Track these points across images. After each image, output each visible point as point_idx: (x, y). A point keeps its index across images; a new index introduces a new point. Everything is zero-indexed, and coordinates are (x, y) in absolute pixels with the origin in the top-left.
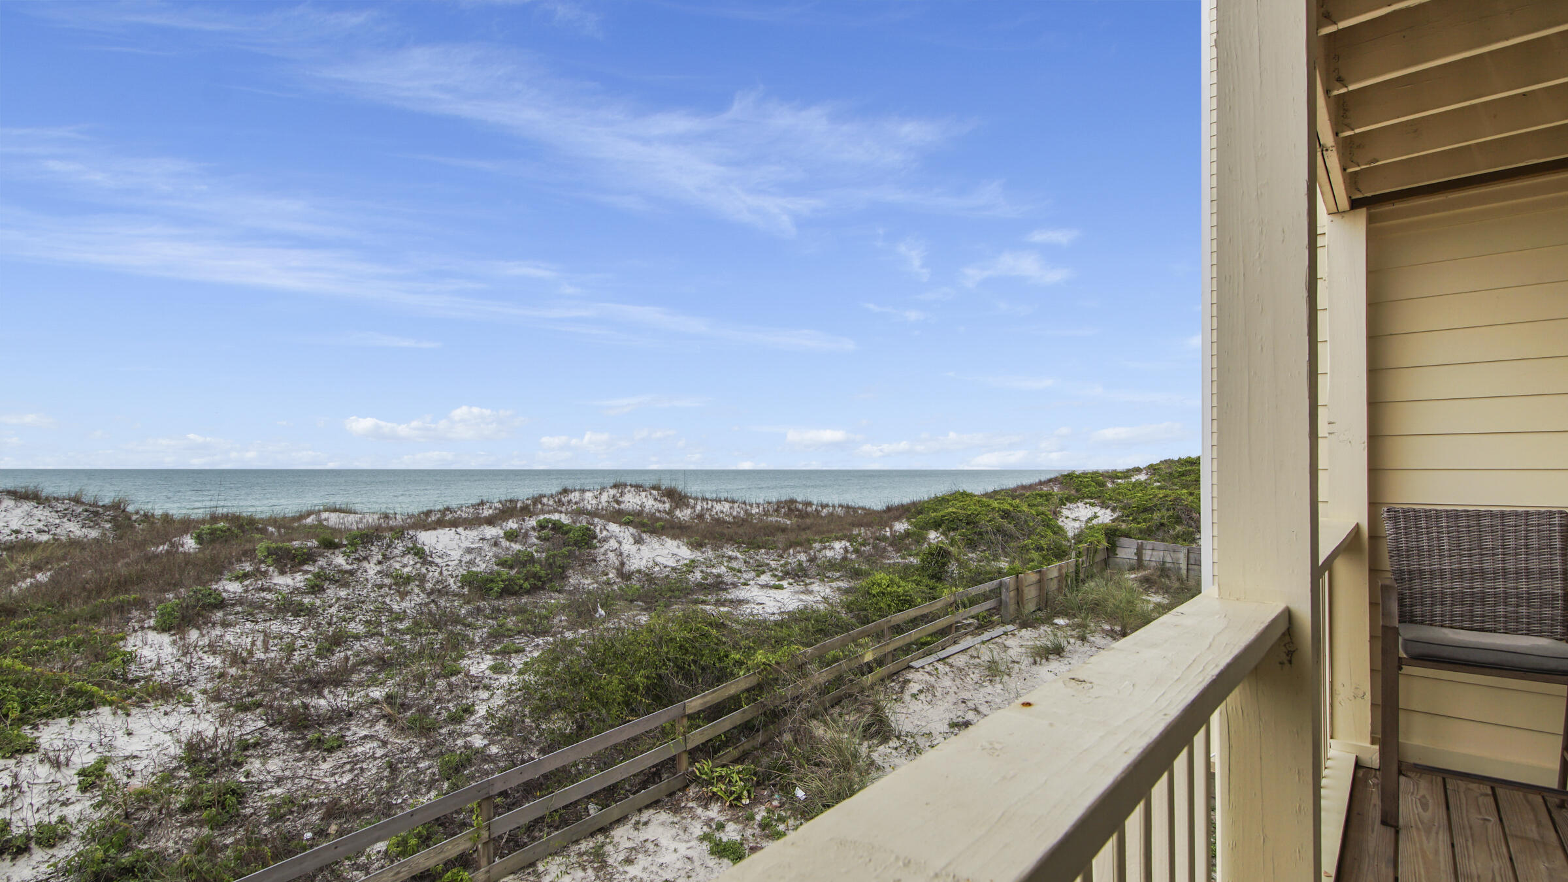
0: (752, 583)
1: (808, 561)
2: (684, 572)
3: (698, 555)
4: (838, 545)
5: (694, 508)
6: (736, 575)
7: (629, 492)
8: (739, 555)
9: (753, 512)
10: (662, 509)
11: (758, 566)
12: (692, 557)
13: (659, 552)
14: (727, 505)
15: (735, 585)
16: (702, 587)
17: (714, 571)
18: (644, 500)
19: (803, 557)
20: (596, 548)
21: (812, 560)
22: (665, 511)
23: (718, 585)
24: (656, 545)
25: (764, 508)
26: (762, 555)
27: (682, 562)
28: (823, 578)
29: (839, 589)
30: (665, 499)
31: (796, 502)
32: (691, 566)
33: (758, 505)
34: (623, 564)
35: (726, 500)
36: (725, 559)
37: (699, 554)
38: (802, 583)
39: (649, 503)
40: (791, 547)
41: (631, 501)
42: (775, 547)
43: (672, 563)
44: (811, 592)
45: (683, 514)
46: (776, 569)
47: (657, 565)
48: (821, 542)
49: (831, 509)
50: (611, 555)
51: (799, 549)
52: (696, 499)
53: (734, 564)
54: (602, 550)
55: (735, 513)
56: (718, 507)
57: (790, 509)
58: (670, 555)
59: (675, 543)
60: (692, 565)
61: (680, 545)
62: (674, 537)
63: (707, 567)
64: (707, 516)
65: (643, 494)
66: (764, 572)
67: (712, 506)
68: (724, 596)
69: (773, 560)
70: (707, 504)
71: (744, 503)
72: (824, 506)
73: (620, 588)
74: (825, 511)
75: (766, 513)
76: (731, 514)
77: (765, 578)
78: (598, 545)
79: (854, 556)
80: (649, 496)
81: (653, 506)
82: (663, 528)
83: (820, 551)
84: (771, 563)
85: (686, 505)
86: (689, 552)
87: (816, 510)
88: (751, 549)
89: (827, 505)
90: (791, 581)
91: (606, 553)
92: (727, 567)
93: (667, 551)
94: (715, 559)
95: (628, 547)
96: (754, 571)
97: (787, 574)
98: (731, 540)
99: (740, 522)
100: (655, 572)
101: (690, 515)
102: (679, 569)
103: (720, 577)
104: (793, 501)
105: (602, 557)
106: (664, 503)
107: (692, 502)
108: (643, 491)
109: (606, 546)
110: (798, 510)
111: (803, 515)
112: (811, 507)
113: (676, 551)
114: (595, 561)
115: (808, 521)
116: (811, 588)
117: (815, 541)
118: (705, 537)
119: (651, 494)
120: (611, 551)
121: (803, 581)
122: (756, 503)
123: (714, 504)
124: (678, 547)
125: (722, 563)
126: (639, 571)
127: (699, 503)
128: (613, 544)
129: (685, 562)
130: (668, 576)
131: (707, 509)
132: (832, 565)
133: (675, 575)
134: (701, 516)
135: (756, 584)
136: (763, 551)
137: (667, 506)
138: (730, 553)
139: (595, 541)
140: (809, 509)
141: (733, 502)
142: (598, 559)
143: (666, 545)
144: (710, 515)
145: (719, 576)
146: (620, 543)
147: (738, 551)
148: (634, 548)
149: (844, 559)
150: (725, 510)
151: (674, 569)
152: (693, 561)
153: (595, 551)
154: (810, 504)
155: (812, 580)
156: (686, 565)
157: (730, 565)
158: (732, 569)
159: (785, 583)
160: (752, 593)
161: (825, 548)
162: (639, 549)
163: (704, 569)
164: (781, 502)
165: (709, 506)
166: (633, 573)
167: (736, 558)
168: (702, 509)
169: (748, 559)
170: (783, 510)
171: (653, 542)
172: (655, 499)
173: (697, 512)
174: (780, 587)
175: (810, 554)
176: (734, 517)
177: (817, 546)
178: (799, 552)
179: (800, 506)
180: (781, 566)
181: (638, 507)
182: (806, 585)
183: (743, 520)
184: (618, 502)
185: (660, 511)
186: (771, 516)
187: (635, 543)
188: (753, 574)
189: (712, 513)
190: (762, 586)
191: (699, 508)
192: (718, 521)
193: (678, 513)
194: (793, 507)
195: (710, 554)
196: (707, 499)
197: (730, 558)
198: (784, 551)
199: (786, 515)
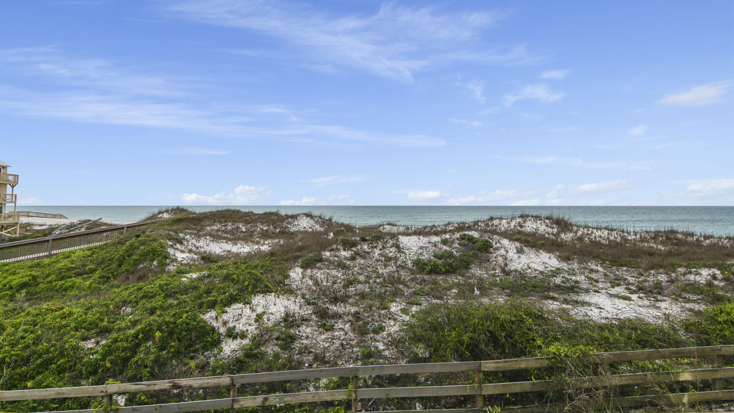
0: (604, 291)
1: (667, 282)
2: (549, 276)
3: (564, 266)
4: (705, 272)
5: (576, 232)
6: (591, 284)
7: (529, 220)
8: (600, 269)
9: (630, 238)
10: (550, 232)
11: (615, 279)
12: (559, 266)
13: (535, 260)
14: (606, 232)
15: (587, 291)
16: (558, 288)
17: (574, 278)
18: (539, 226)
19: (663, 278)
20: (491, 253)
21: (672, 281)
22: (553, 234)
23: (574, 288)
24: (533, 256)
25: (641, 236)
26: (623, 272)
27: (549, 269)
28: (677, 297)
29: (690, 310)
30: (554, 226)
31: (677, 232)
32: (555, 272)
33: (635, 233)
34: (506, 265)
35: (606, 228)
36: (587, 271)
37: (566, 265)
38: (652, 299)
39: (542, 228)
40: (652, 268)
41: (530, 226)
42: (638, 267)
43: (541, 268)
44: (659, 308)
45: (567, 237)
46: (632, 284)
47: (530, 268)
48: (686, 267)
49: (714, 241)
50: (500, 259)
51: (661, 270)
52: (579, 227)
53: (594, 276)
54: (495, 255)
55: (612, 238)
56: (599, 233)
57: (667, 238)
58: (541, 263)
59: (548, 255)
60: (557, 272)
61: (552, 258)
62: (549, 251)
63: (569, 275)
64: (586, 239)
65: (539, 222)
66: (619, 285)
67: (592, 232)
68: (575, 297)
69: (633, 277)
70: (588, 230)
71: (623, 231)
72: (706, 237)
73: (501, 280)
74: (707, 241)
75: (643, 240)
76: (608, 238)
77: (620, 290)
78: (493, 251)
79: (722, 284)
80: (543, 223)
81: (545, 230)
82: (543, 244)
83: (684, 274)
84: (630, 278)
85: (569, 231)
86: (557, 262)
87: (697, 240)
88: (613, 266)
89: (712, 237)
90: (642, 295)
91: (497, 257)
92: (587, 277)
93: (539, 260)
94: (578, 269)
95: (512, 254)
96: (610, 282)
97: (640, 289)
98: (597, 257)
99: (612, 245)
100: (526, 273)
101: (572, 237)
102: (546, 273)
103: (578, 283)
104: (673, 232)
105: (494, 259)
106: (553, 228)
107: (575, 228)
108: (539, 220)
109: (498, 253)
110: (677, 239)
111: (679, 243)
112: (693, 237)
113: (547, 260)
114: (489, 261)
115: (683, 249)
116: (658, 304)
117: (680, 266)
118: (575, 253)
119: (544, 222)
120: (500, 256)
121: (654, 298)
122: (634, 232)
123: (595, 231)
124: (550, 258)
125: (583, 273)
126: (516, 271)
127: (581, 229)
128: (502, 251)
129: (552, 269)
130: (536, 276)
131: (587, 234)
132: (694, 288)
133: (541, 276)
134: (580, 239)
135: (607, 292)
136: (625, 268)
137: (555, 230)
138: (593, 267)
139: (491, 249)
140: (690, 239)
141: (612, 230)
142: (491, 260)
143: (541, 256)
144: (589, 238)
145: (576, 282)
146: (507, 252)
147: (601, 266)
148: (516, 256)
149: (709, 284)
150: (603, 235)
151: (542, 273)
152: (558, 269)
153: (491, 255)
154: (692, 235)
155: (665, 298)
156: (552, 271)
157: (590, 275)
158: (589, 278)
159: (634, 297)
160: (601, 299)
161: (690, 273)
162: (519, 257)
163: (566, 276)
164: (661, 232)
165: (590, 232)
166: (511, 272)
167: (597, 271)
168: (583, 233)
169: (608, 273)
170: (661, 239)
171: (531, 253)
172: (547, 226)
173: (578, 235)
174: (629, 299)
175: (671, 277)
176: (610, 241)
177: (681, 270)
178: (661, 273)
179: (680, 236)
180: (639, 282)
181: (534, 230)
182: (657, 300)
183: (618, 243)
184: (521, 226)
185: (548, 234)
186: (648, 242)
187: (517, 253)
188: (609, 285)
189: (591, 237)
190: (611, 295)
191: (580, 233)
192: (596, 244)
193: (563, 235)
194: (672, 236)
195: (575, 266)
196: (589, 227)
197: (592, 271)
198: (646, 270)
199: (662, 243)
